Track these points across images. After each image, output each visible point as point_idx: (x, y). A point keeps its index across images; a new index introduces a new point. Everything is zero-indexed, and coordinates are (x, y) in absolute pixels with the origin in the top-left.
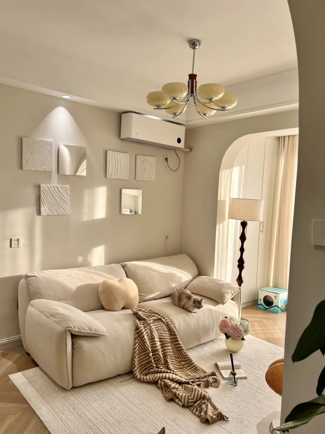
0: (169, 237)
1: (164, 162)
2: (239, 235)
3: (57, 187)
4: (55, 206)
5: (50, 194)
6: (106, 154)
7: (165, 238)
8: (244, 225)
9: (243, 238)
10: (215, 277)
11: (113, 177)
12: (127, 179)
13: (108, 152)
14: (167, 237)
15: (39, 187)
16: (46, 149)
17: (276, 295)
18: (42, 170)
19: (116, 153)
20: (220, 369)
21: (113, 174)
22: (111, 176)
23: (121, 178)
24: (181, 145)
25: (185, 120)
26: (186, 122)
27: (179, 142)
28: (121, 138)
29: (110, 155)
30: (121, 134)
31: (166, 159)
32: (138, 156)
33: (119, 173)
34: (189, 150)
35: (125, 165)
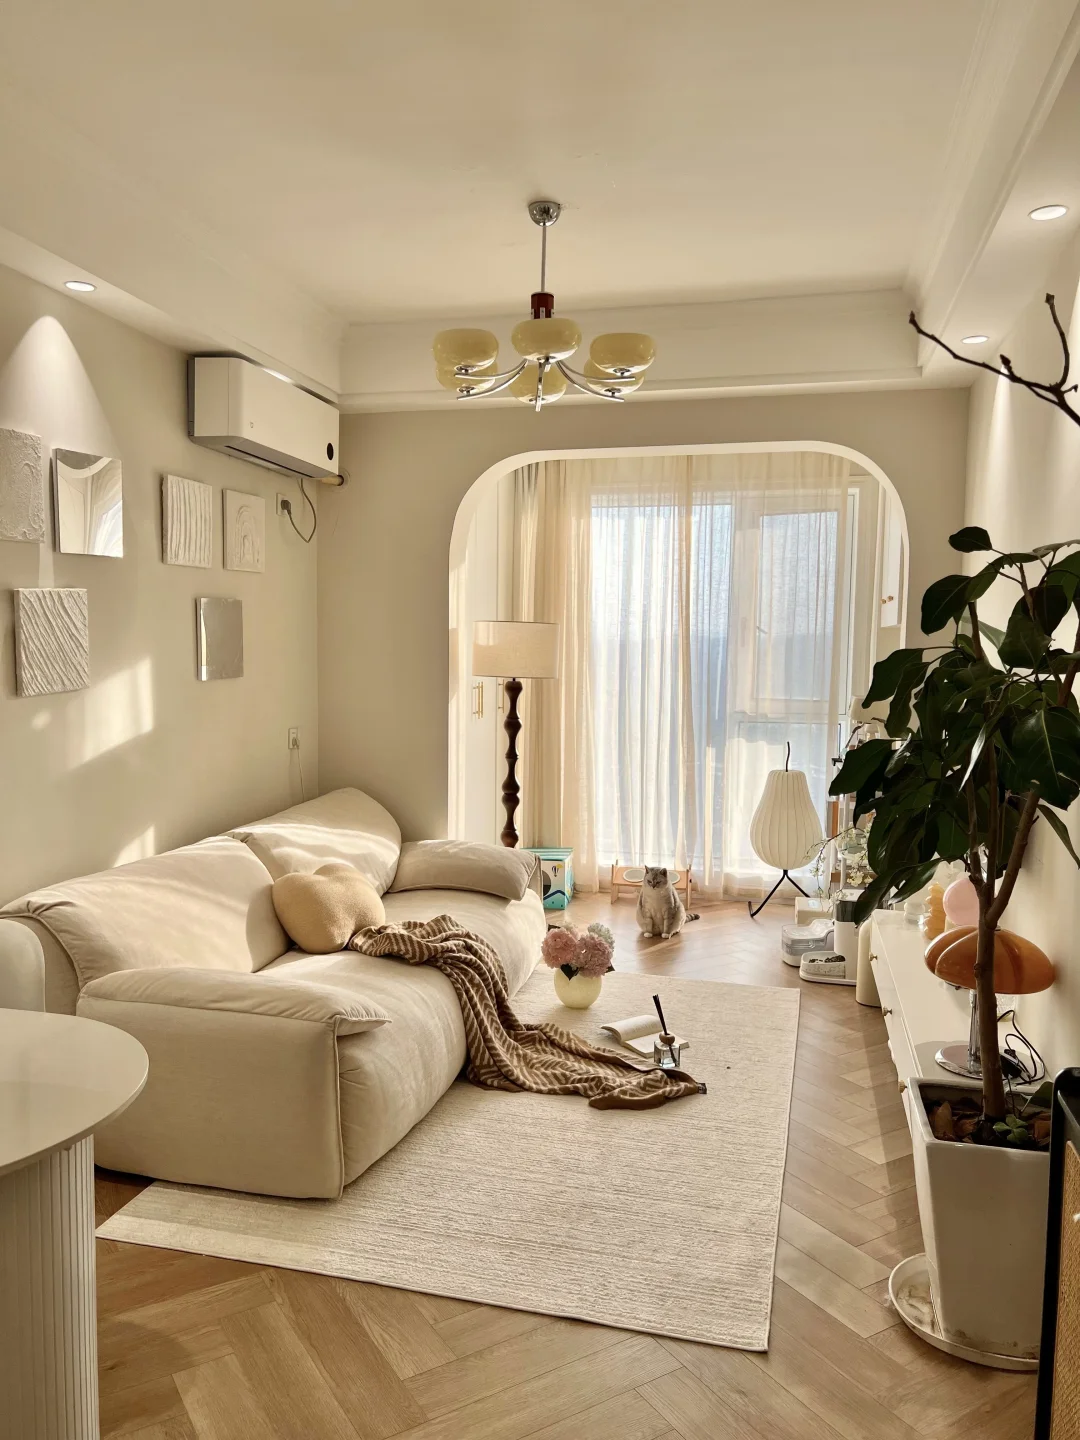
0: (301, 743)
1: (279, 513)
2: (503, 717)
3: (60, 597)
4: (57, 663)
5: (43, 620)
6: (161, 485)
7: (291, 747)
8: (514, 689)
9: (513, 725)
10: (451, 836)
11: (181, 561)
12: (210, 566)
13: (171, 480)
14: (295, 743)
15: (12, 597)
16: (27, 464)
17: (555, 863)
18: (20, 538)
19: (186, 481)
20: (623, 1038)
21: (181, 552)
22: (177, 556)
23: (197, 564)
24: (333, 466)
25: (339, 392)
26: (339, 396)
27: (330, 456)
28: (196, 435)
29: (174, 490)
30: (193, 422)
31: (285, 505)
32: (229, 494)
33: (193, 548)
34: (338, 481)
35: (205, 520)
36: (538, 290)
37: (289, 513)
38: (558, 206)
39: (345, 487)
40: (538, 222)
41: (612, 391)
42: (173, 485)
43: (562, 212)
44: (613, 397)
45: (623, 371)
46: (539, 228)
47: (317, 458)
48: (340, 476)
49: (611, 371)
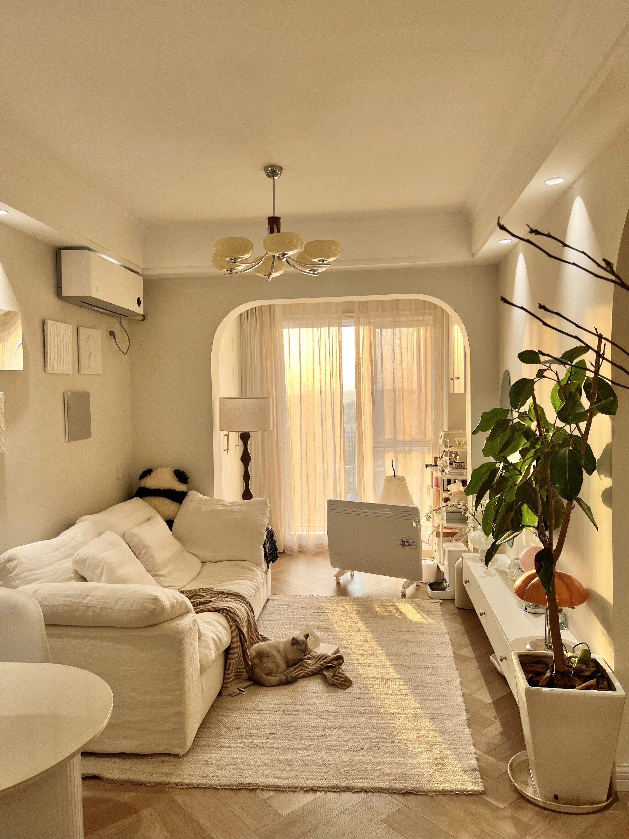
1: (109, 338)
6: (44, 326)
9: (246, 459)
11: (55, 371)
12: (71, 373)
13: (49, 323)
19: (58, 323)
21: (56, 365)
22: (53, 368)
23: (65, 372)
24: (140, 310)
25: (142, 267)
26: (143, 269)
27: (139, 304)
28: (62, 296)
29: (51, 329)
30: (61, 288)
31: (112, 334)
32: (82, 330)
33: (62, 362)
34: (141, 318)
35: (69, 346)
36: (271, 215)
37: (115, 338)
38: (281, 169)
39: (146, 322)
40: (269, 177)
41: (313, 271)
42: (51, 326)
43: (283, 172)
44: (313, 274)
45: (323, 261)
46: (271, 180)
47: (132, 307)
48: (144, 316)
49: (316, 260)
